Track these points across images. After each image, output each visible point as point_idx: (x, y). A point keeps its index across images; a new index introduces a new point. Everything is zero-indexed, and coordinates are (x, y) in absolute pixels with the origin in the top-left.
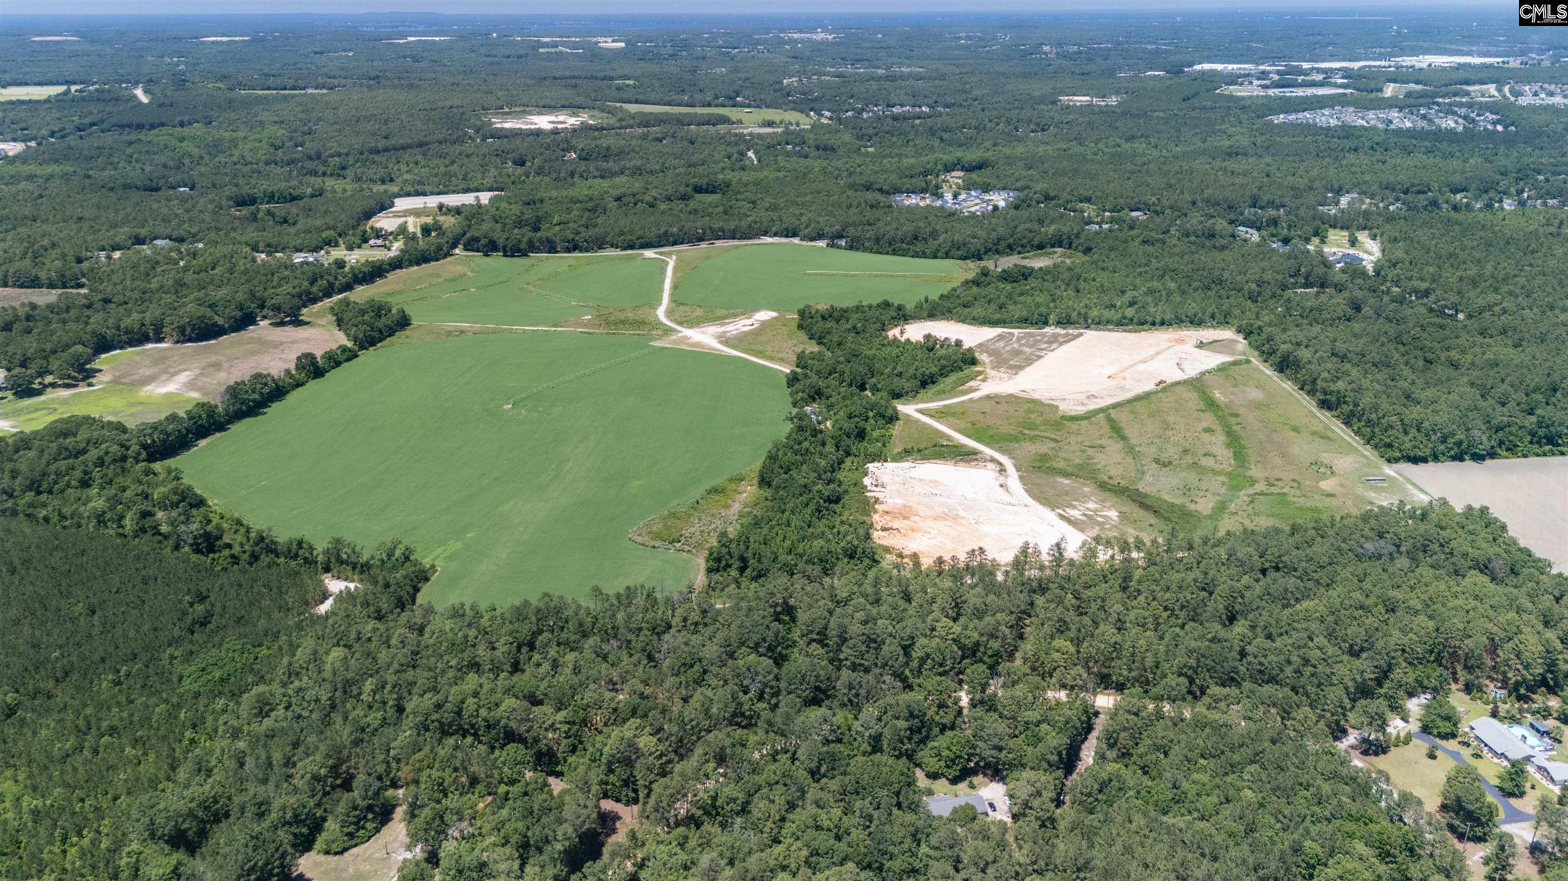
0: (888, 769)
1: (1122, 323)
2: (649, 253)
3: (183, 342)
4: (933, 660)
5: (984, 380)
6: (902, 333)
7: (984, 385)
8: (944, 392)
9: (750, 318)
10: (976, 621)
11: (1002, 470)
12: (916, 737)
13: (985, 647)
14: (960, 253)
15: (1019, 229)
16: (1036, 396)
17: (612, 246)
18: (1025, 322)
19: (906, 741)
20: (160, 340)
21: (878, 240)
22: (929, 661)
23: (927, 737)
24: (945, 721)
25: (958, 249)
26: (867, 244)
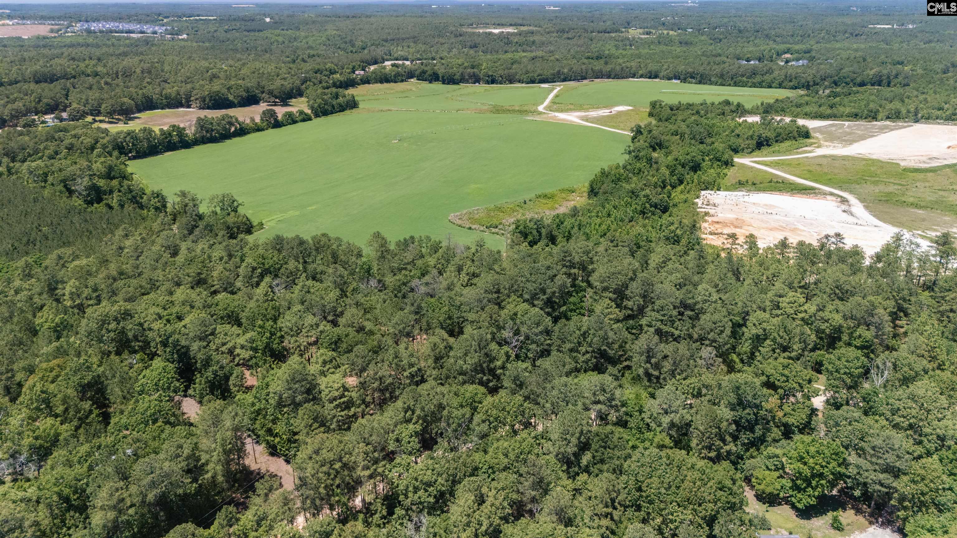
0: (697, 475)
2: (544, 85)
3: (203, 108)
4: (774, 340)
5: (818, 147)
7: (817, 150)
8: (779, 151)
9: (610, 109)
10: (837, 302)
11: (844, 201)
12: (745, 437)
13: (851, 335)
14: (792, 84)
15: (844, 71)
16: (874, 157)
19: (728, 438)
20: (189, 106)
21: (722, 76)
22: (768, 342)
23: (762, 440)
24: (791, 420)
25: (791, 81)
26: (713, 79)
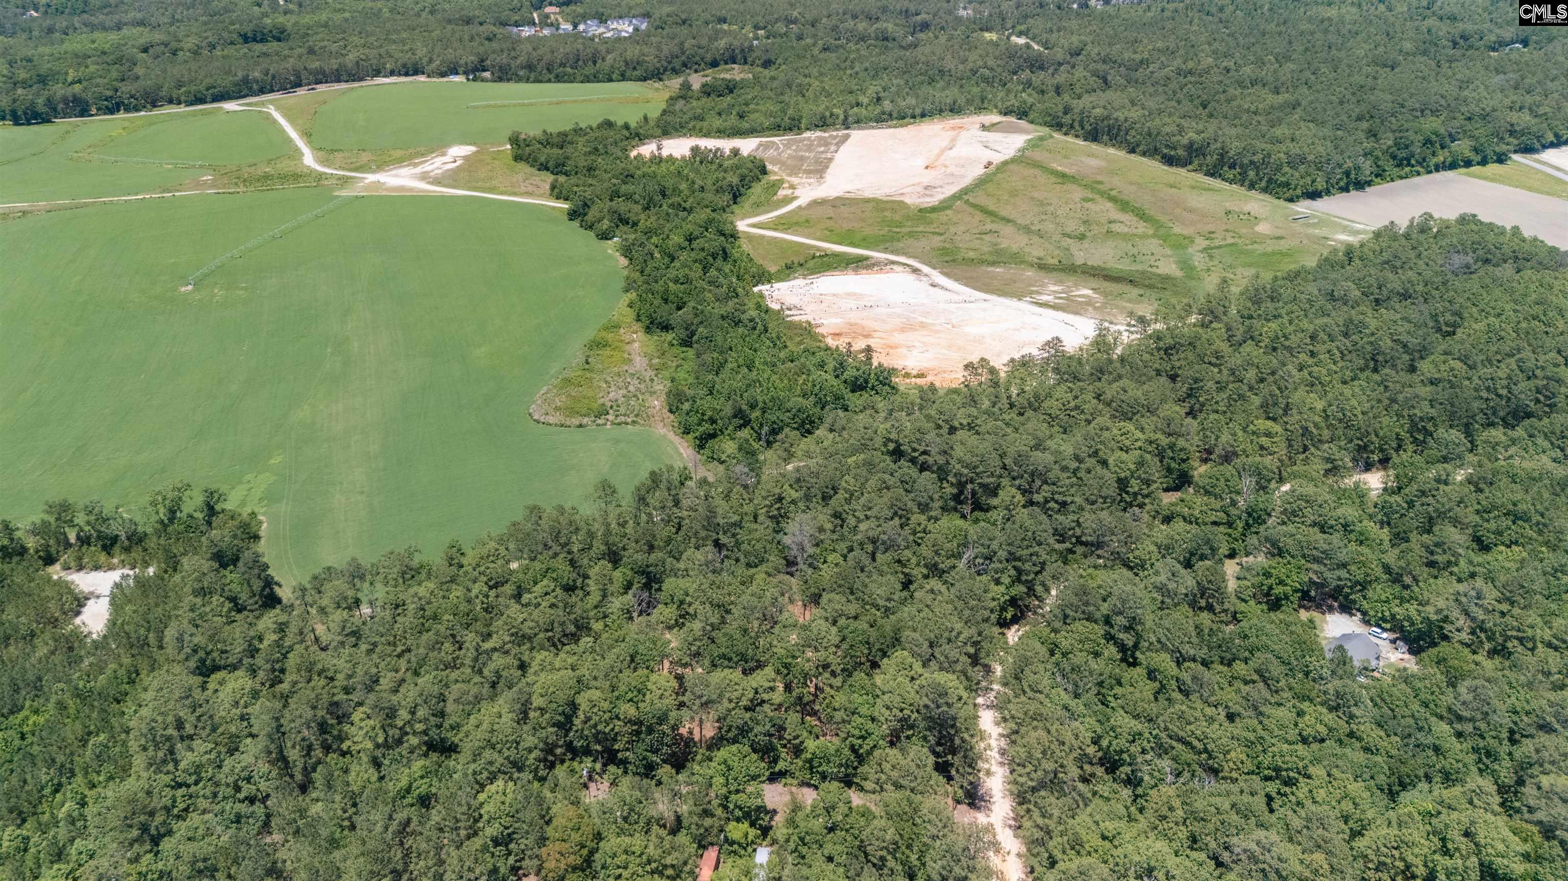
1: (883, 119)
2: (231, 106)
5: (792, 187)
6: (659, 148)
7: (797, 191)
8: (761, 203)
9: (444, 154)
11: (914, 270)
15: (687, 46)
17: (171, 102)
18: (778, 128)
21: (532, 67)
26: (520, 73)
